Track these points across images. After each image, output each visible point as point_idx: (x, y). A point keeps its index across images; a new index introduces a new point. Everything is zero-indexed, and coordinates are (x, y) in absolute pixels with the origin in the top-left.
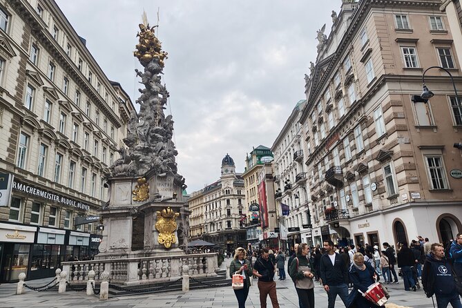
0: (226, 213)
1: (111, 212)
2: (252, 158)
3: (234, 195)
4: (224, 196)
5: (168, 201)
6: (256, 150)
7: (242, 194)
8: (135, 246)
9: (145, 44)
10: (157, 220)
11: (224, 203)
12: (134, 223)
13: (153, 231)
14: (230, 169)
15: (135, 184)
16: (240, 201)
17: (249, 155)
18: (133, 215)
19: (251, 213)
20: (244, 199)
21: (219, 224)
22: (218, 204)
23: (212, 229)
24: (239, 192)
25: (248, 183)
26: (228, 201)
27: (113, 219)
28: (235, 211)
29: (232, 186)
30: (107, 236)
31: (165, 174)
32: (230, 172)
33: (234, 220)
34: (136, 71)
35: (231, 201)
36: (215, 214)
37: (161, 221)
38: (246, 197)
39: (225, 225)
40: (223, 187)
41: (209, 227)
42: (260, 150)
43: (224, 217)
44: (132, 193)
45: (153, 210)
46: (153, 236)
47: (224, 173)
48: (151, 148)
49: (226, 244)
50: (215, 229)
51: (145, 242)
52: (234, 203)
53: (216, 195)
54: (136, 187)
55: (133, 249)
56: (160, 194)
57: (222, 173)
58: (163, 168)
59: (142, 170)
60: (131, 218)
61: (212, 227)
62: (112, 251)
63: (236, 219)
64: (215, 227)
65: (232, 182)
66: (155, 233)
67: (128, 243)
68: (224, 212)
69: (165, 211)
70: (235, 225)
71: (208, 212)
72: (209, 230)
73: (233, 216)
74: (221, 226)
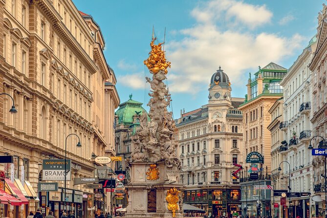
0: (213, 160)
1: (134, 187)
2: (256, 83)
3: (227, 134)
4: (211, 134)
5: (173, 183)
6: (263, 71)
7: (239, 132)
8: (150, 209)
9: (154, 58)
10: (167, 195)
11: (211, 145)
12: (148, 194)
13: (164, 202)
14: (223, 92)
15: (148, 168)
16: (235, 142)
17: (253, 77)
18: (148, 189)
19: (249, 165)
20: (241, 140)
21: (201, 176)
22: (202, 145)
23: (191, 181)
24: (235, 129)
25: (249, 119)
26: (217, 142)
27: (135, 191)
28: (226, 158)
29: (224, 120)
30: (131, 202)
31: (171, 166)
32: (222, 98)
33: (224, 171)
34: (147, 78)
35: (222, 143)
36: (196, 159)
37: (169, 196)
38: (244, 137)
39: (210, 177)
40: (210, 121)
41: (186, 177)
42: (269, 71)
43: (209, 166)
44: (146, 174)
45: (164, 189)
46: (165, 205)
47: (214, 98)
48: (160, 143)
49: (210, 204)
50: (196, 181)
51: (157, 208)
52: (227, 146)
53: (199, 131)
54: (149, 170)
55: (149, 211)
56: (168, 179)
57: (210, 98)
58: (171, 162)
59: (153, 158)
60: (146, 191)
61: (191, 179)
62: (135, 212)
63: (227, 169)
64: (196, 178)
65: (225, 114)
66: (166, 203)
67: (145, 207)
68: (210, 158)
69: (172, 190)
70: (226, 179)
71: (185, 155)
72: (186, 181)
73: (224, 165)
74: (205, 178)
